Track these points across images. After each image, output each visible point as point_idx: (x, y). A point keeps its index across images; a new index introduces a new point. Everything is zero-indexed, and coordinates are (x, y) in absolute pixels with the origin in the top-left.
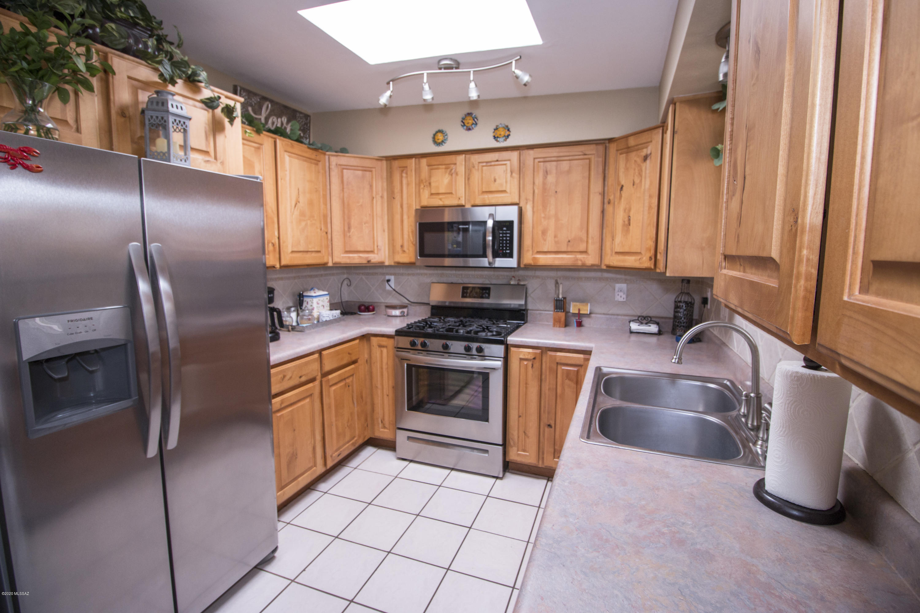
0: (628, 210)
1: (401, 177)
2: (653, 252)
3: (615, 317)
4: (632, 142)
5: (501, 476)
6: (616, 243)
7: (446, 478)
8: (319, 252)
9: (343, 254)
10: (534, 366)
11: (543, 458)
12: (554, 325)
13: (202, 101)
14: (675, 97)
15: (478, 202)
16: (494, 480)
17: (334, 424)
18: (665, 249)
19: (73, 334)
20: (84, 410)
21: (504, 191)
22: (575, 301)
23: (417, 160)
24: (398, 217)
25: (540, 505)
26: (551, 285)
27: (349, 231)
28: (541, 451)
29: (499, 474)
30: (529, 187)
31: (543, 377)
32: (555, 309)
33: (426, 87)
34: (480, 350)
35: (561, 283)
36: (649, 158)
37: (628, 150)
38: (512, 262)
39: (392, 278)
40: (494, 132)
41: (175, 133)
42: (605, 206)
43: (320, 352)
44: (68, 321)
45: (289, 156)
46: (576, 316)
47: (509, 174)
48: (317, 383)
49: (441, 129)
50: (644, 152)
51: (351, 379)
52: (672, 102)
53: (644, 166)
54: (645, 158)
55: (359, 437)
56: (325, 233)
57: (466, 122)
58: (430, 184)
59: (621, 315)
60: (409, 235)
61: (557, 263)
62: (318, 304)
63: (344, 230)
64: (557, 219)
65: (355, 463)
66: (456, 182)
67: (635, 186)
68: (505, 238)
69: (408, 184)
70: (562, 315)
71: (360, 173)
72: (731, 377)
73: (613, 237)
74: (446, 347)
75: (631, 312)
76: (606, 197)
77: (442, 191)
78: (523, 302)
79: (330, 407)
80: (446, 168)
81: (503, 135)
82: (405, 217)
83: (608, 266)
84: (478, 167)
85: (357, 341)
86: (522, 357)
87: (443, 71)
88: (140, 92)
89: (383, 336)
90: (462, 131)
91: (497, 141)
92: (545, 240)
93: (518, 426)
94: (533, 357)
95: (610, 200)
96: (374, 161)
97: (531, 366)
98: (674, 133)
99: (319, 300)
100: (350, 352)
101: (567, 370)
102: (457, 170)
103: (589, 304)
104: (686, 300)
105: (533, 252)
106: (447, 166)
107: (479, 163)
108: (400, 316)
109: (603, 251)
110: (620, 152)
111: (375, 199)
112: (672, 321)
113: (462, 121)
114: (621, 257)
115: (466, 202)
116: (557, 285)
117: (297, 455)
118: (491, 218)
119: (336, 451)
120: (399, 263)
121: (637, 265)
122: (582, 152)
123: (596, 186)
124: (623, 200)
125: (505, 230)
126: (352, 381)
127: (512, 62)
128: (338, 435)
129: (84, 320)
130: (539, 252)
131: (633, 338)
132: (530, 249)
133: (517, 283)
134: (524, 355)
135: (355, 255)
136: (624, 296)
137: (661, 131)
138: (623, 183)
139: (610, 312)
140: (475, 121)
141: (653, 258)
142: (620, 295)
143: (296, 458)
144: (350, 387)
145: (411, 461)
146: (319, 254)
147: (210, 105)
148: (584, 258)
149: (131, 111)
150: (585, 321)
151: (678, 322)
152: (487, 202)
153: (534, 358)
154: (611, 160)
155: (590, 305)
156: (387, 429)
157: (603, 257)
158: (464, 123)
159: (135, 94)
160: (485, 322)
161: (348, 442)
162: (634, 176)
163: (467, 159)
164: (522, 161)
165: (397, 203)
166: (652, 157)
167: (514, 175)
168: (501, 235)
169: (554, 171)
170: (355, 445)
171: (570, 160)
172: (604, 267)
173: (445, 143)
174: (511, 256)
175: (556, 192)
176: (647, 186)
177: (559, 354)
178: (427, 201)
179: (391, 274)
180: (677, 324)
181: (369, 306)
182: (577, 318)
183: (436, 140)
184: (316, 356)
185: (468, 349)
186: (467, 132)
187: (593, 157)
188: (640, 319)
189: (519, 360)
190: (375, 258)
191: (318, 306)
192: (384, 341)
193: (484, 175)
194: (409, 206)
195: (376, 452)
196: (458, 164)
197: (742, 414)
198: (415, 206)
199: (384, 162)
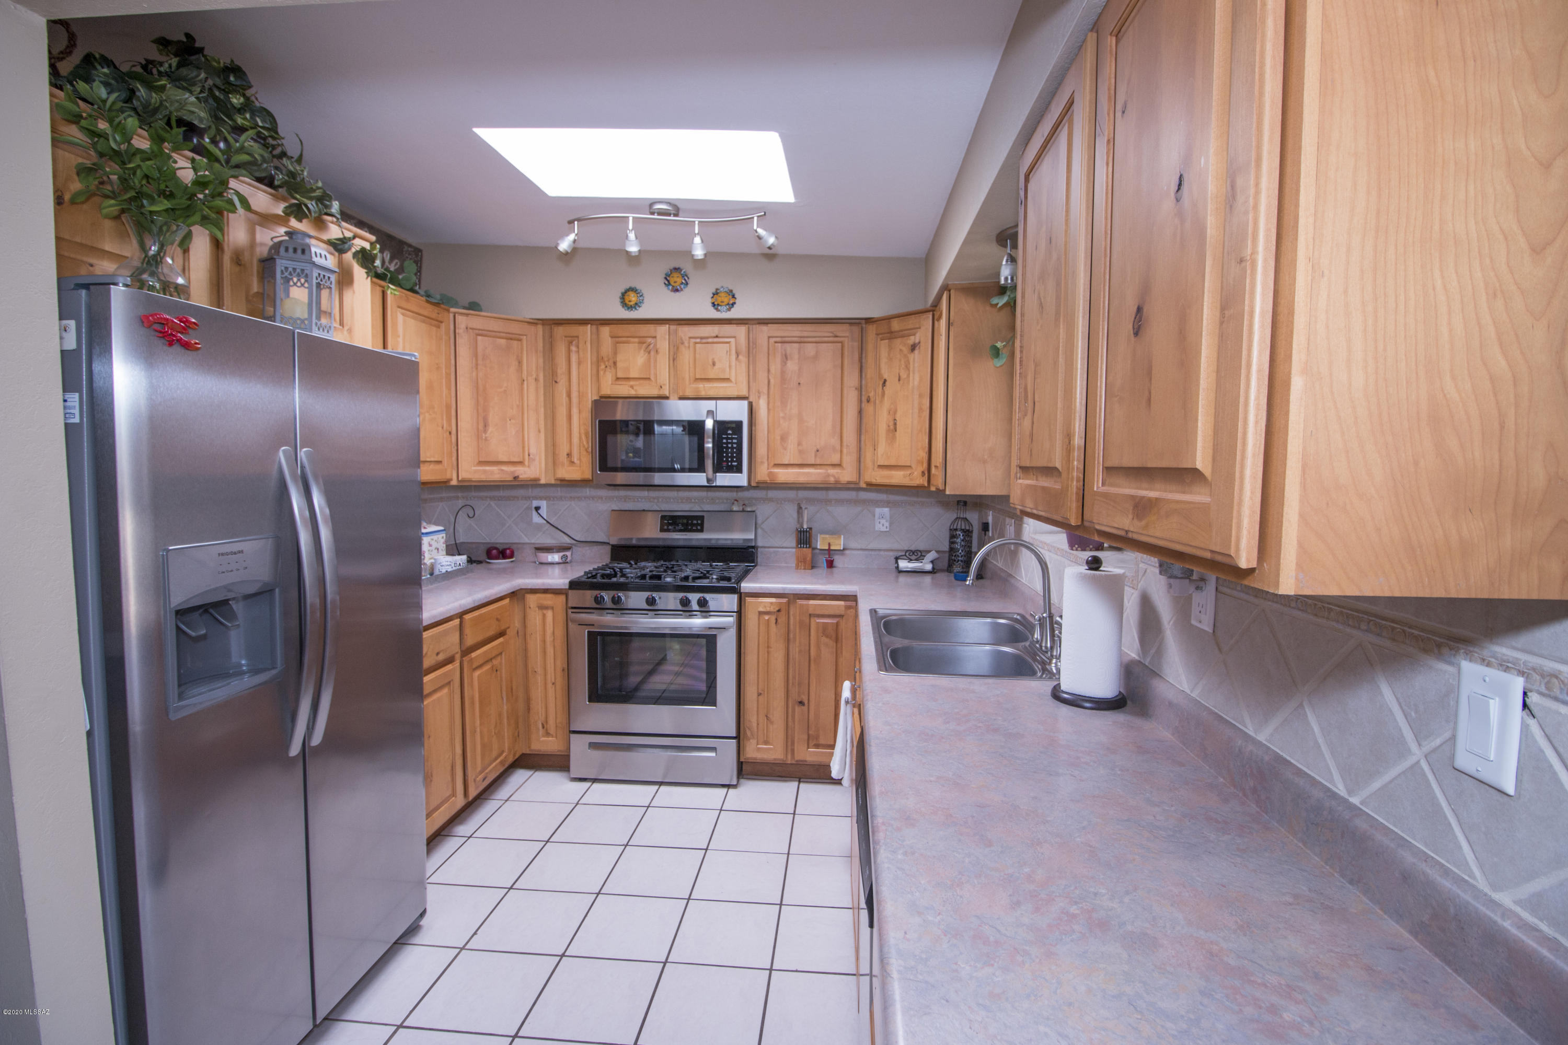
0: (893, 412)
1: (569, 351)
2: (925, 465)
3: (877, 553)
4: (896, 325)
5: (734, 782)
6: (879, 455)
7: (654, 796)
8: (440, 462)
9: (474, 466)
10: (779, 621)
11: (793, 751)
12: (797, 567)
13: (330, 243)
14: (950, 283)
15: (689, 393)
16: (725, 790)
17: (478, 730)
18: (944, 462)
19: (224, 572)
20: (220, 685)
21: (728, 380)
22: (823, 532)
23: (594, 327)
24: (562, 412)
25: (795, 811)
26: (790, 511)
27: (485, 431)
28: (790, 740)
29: (731, 779)
30: (762, 376)
31: (791, 636)
32: (797, 546)
33: (632, 236)
34: (703, 603)
35: (806, 508)
36: (917, 348)
37: (891, 335)
38: (740, 479)
39: (543, 504)
40: (712, 297)
41: (295, 287)
42: (863, 405)
43: (461, 615)
44: (219, 555)
45: (403, 314)
46: (825, 554)
47: (734, 357)
48: (457, 664)
49: (633, 286)
50: (912, 340)
51: (499, 658)
52: (945, 288)
53: (911, 356)
54: (913, 348)
55: (510, 750)
56: (448, 433)
57: (672, 280)
58: (615, 363)
59: (885, 550)
60: (580, 438)
61: (802, 479)
62: (430, 545)
63: (478, 429)
64: (801, 420)
65: (504, 792)
66: (656, 361)
67: (901, 382)
68: (730, 446)
69: (579, 363)
70: (807, 551)
71: (503, 341)
72: (1021, 611)
73: (875, 446)
74: (651, 601)
75: (896, 546)
76: (863, 393)
77: (633, 374)
78: (752, 537)
79: (473, 703)
80: (641, 343)
81: (726, 303)
82: (575, 411)
83: (869, 484)
84: (689, 343)
85: (507, 601)
86: (761, 609)
87: (656, 216)
88: (258, 228)
89: (546, 591)
90: (666, 292)
91: (717, 310)
92: (785, 449)
93: (758, 708)
94: (777, 609)
95: (869, 397)
96: (526, 325)
97: (775, 621)
98: (949, 324)
99: (433, 539)
100: (499, 617)
101: (823, 623)
102: (658, 346)
103: (842, 536)
104: (963, 528)
105: (768, 465)
106: (642, 340)
107: (690, 338)
108: (558, 563)
109: (862, 464)
110: (881, 336)
111: (525, 382)
112: (947, 555)
113: (666, 278)
114: (886, 472)
115: (671, 392)
116: (800, 511)
117: (432, 776)
118: (710, 416)
119: (481, 772)
120: (562, 480)
121: (907, 482)
122: (832, 332)
123: (852, 380)
124: (886, 398)
125: (730, 434)
126: (501, 663)
127: (753, 218)
128: (483, 746)
129: (235, 553)
130: (777, 465)
131: (903, 579)
132: (765, 461)
133: (741, 509)
134: (765, 607)
135: (494, 468)
136: (887, 524)
137: (931, 317)
138: (886, 376)
139: (870, 547)
140: (685, 280)
141: (926, 473)
142: (881, 523)
143: (431, 781)
144: (498, 672)
145: (594, 780)
146: (438, 467)
147: (340, 247)
148: (838, 473)
149: (246, 257)
150: (838, 560)
151: (955, 556)
152: (703, 394)
153: (779, 611)
154: (870, 346)
155: (844, 538)
156: (552, 737)
157: (862, 472)
158: (668, 281)
159: (252, 233)
160: (704, 566)
161: (496, 759)
162: (900, 369)
163: (671, 331)
164: (751, 339)
165: (561, 388)
166: (921, 348)
167: (740, 357)
168: (725, 441)
169: (796, 356)
170: (504, 765)
171: (816, 342)
172: (864, 486)
173: (639, 307)
174: (739, 470)
175: (799, 384)
176: (916, 383)
177: (812, 602)
178: (609, 388)
179: (541, 498)
180: (953, 558)
181: (505, 550)
182: (827, 556)
183: (627, 301)
184: (457, 621)
185: (685, 603)
186: (673, 293)
187: (846, 340)
188: (907, 554)
189: (758, 614)
190: (525, 473)
191: (430, 548)
192: (548, 599)
193: (697, 356)
194: (581, 396)
195: (534, 775)
196: (658, 338)
197: (1035, 640)
198: (591, 396)
199: (540, 328)
